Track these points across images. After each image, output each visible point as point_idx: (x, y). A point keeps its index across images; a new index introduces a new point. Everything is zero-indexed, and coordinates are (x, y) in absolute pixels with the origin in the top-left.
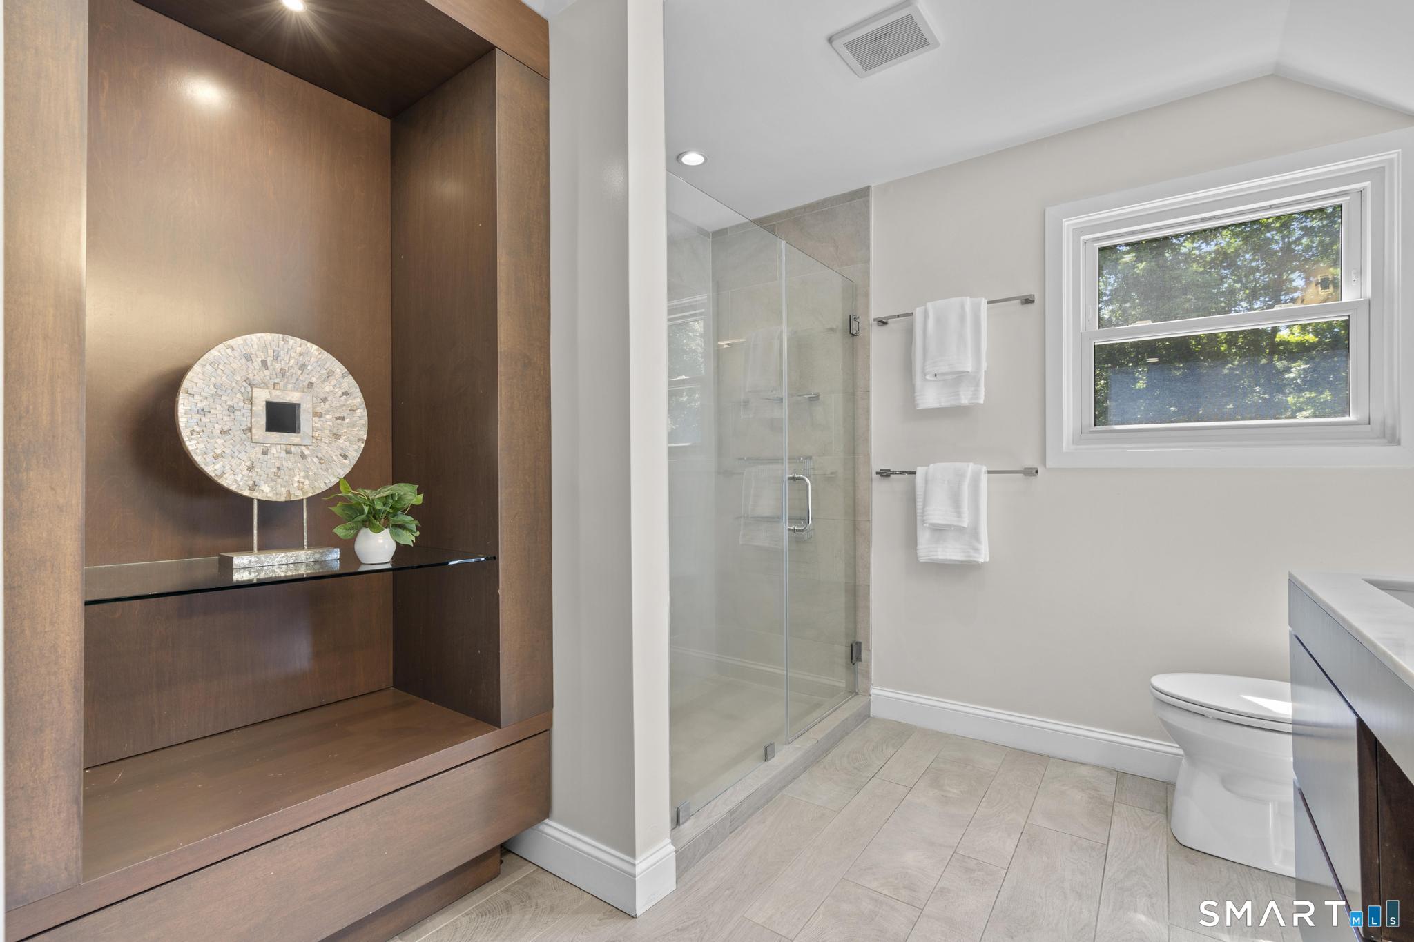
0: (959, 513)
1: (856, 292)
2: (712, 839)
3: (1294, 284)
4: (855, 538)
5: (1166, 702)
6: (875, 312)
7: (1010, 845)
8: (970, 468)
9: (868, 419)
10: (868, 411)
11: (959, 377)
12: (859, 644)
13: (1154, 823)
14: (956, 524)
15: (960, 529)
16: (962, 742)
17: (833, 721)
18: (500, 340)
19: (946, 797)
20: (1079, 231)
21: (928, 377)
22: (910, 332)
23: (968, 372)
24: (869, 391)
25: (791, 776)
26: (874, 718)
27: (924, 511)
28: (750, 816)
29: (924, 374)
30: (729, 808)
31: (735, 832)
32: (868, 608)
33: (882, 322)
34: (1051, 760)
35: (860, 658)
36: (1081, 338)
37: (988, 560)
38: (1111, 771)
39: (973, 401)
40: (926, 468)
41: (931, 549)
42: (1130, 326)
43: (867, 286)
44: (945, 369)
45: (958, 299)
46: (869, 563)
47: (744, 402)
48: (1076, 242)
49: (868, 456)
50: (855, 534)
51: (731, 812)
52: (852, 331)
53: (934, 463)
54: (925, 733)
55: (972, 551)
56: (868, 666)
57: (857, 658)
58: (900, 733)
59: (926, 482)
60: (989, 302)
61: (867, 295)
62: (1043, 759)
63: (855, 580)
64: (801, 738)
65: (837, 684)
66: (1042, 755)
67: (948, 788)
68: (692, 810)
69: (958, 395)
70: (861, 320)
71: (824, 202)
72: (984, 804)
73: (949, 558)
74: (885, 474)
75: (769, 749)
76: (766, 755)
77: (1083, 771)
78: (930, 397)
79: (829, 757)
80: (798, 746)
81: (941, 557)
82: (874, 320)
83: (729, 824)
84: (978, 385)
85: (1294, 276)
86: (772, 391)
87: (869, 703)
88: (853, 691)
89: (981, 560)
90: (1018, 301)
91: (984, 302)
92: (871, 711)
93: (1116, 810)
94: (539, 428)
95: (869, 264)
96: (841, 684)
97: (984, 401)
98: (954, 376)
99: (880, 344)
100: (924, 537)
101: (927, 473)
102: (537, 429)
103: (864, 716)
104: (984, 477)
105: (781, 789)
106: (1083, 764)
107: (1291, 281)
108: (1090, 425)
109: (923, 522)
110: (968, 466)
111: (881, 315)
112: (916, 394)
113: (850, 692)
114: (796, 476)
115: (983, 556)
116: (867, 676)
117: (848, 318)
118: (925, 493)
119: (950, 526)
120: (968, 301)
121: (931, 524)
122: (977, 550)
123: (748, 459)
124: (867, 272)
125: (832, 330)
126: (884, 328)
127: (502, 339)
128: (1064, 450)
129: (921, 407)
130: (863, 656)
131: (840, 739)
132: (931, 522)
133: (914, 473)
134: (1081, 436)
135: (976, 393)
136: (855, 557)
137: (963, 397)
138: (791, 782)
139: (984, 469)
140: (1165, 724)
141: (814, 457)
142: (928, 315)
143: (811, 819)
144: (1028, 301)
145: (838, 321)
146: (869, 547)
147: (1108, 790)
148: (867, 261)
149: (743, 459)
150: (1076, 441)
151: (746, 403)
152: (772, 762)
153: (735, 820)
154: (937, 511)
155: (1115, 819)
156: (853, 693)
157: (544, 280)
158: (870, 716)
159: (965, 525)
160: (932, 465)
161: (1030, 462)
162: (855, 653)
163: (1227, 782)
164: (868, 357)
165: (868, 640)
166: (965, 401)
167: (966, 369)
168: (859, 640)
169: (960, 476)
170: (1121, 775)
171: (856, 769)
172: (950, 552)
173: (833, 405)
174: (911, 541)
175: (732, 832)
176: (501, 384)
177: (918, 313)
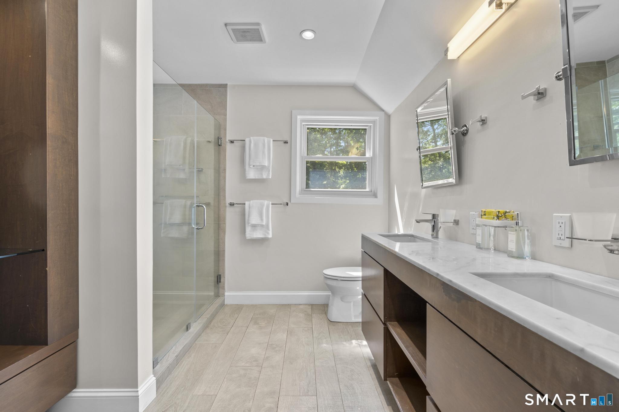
0: (262, 220)
1: (220, 127)
2: (170, 370)
3: (341, 144)
4: (219, 231)
5: (328, 278)
6: (229, 137)
7: (285, 336)
8: (266, 202)
9: (225, 181)
10: (225, 178)
11: (263, 168)
12: (220, 276)
13: (323, 317)
14: (261, 224)
15: (262, 226)
16: (261, 306)
17: (212, 309)
18: (48, 127)
19: (261, 327)
20: (302, 121)
21: (251, 166)
22: (243, 148)
23: (266, 166)
24: (225, 170)
25: (198, 335)
26: (226, 305)
27: (249, 219)
28: (183, 356)
29: (250, 165)
30: (176, 354)
31: (178, 364)
32: (224, 260)
33: (232, 142)
34: (292, 305)
35: (221, 281)
36: (302, 158)
37: (271, 237)
38: (309, 305)
39: (267, 177)
40: (249, 202)
41: (251, 234)
42: (316, 156)
43: (225, 126)
44: (258, 164)
45: (262, 138)
46: (225, 241)
47: (164, 169)
48: (301, 124)
49: (225, 197)
50: (219, 229)
51: (177, 356)
52: (219, 143)
53: (252, 200)
54: (248, 306)
55: (266, 234)
56: (224, 284)
57: (219, 281)
58: (238, 308)
59: (249, 207)
60: (273, 141)
61: (225, 130)
62: (289, 306)
63: (219, 249)
64: (200, 319)
65: (211, 294)
66: (288, 305)
67: (261, 324)
68: (158, 360)
69: (262, 174)
70: (223, 139)
71: (207, 85)
72: (274, 325)
73: (258, 237)
74: (232, 204)
75: (188, 326)
76: (187, 329)
77: (301, 307)
78: (251, 174)
79: (212, 324)
80: (199, 322)
81: (255, 237)
82: (229, 140)
83: (176, 362)
84: (269, 171)
85: (341, 142)
86: (180, 166)
87: (224, 299)
88: (217, 295)
89: (270, 237)
90: (283, 142)
91: (272, 140)
92: (225, 302)
93: (313, 316)
94: (71, 177)
95: (226, 117)
96: (212, 294)
97: (271, 177)
98: (261, 167)
99: (231, 151)
100: (248, 229)
101: (250, 204)
102: (71, 178)
103: (223, 305)
104: (271, 206)
105: (195, 341)
106: (301, 305)
107: (341, 143)
108: (304, 188)
109: (249, 223)
110: (265, 202)
111: (232, 139)
112: (246, 173)
113: (216, 296)
114: (199, 205)
115: (270, 236)
116: (223, 288)
117: (217, 137)
118: (249, 212)
119: (258, 225)
120: (266, 139)
121: (252, 224)
122: (268, 233)
123: (166, 196)
124: (226, 120)
125: (209, 142)
126: (232, 144)
127: (49, 126)
128: (297, 197)
129: (248, 178)
130: (222, 280)
131: (215, 316)
132: (251, 223)
133: (245, 204)
134: (302, 192)
135: (268, 175)
136: (218, 239)
137: (264, 175)
138: (198, 337)
139: (271, 203)
140: (327, 285)
141: (200, 197)
142: (252, 142)
143: (211, 349)
144: (286, 142)
145: (212, 138)
146: (225, 234)
147: (309, 311)
148: (226, 115)
149: (163, 196)
150: (300, 194)
151: (165, 170)
152: (190, 331)
153: (178, 359)
154: (254, 219)
155: (313, 319)
156: (217, 296)
157: (74, 96)
158: (225, 305)
159: (264, 224)
160: (251, 201)
161: (286, 201)
162: (219, 279)
163: (342, 299)
164: (225, 155)
165: (224, 273)
166: (264, 177)
167: (265, 165)
168: (220, 274)
169: (262, 205)
170: (312, 305)
171: (224, 326)
172: (258, 234)
173: (209, 174)
174: (243, 231)
175: (177, 365)
176: (49, 151)
177: (247, 140)
